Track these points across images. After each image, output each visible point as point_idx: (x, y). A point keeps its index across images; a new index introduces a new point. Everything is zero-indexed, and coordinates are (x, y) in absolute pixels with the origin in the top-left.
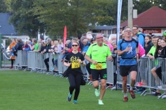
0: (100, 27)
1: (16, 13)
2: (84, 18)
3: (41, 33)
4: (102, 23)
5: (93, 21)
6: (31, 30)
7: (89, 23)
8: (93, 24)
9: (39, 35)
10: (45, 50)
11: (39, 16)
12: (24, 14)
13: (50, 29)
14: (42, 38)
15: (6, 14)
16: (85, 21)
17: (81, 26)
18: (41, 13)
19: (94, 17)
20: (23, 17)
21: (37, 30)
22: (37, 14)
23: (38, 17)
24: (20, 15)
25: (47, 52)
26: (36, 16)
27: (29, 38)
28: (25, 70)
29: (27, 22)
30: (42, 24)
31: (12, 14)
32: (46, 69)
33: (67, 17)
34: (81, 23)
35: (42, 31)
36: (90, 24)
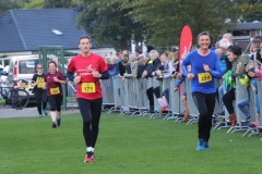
0: (247, 25)
1: (90, 7)
2: (216, 10)
3: (137, 42)
4: (250, 18)
5: (234, 15)
6: (119, 37)
7: (225, 17)
8: (234, 20)
9: (133, 46)
10: (145, 73)
11: (131, 9)
12: (104, 9)
13: (153, 33)
14: (139, 51)
15: (70, 10)
16: (217, 15)
17: (211, 24)
18: (134, 4)
19: (235, 7)
20: (103, 13)
21: (130, 37)
22: (127, 7)
23: (130, 13)
24: (96, 9)
25: (149, 75)
26: (126, 11)
27: (114, 52)
28: (110, 111)
29: (111, 24)
30: (137, 25)
31: (82, 9)
32: (148, 107)
33: (183, 9)
34: (210, 19)
35: (138, 39)
36: (228, 21)
